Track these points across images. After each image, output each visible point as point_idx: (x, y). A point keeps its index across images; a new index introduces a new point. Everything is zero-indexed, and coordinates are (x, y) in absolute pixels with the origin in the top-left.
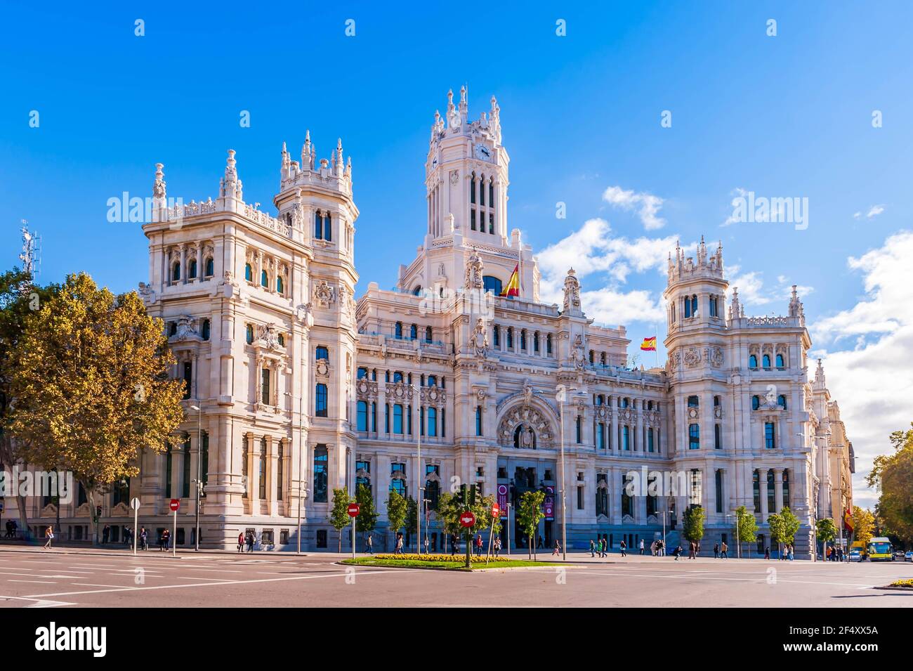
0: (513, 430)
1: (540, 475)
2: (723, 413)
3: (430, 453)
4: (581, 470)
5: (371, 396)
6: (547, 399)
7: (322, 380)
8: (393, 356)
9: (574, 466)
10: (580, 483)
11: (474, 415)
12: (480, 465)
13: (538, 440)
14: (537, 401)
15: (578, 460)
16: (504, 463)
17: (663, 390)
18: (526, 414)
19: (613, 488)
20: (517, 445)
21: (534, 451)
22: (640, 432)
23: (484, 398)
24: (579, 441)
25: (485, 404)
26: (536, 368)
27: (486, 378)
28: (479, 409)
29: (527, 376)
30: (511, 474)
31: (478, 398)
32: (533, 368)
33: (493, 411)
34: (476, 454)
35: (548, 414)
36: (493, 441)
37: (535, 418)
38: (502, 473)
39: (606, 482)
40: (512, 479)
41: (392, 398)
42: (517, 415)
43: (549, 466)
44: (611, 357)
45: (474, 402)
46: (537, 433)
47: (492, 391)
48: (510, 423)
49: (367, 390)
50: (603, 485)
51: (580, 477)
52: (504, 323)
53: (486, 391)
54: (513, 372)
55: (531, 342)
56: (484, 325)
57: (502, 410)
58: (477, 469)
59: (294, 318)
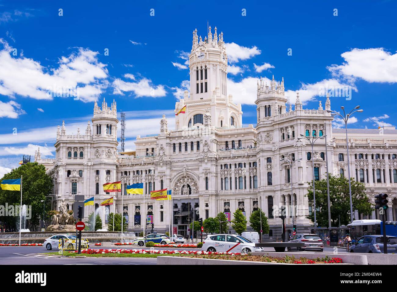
0: (181, 188)
1: (193, 205)
2: (272, 166)
3: (148, 201)
4: (207, 202)
5: (128, 181)
6: (194, 171)
7: (97, 182)
8: (134, 165)
9: (204, 201)
10: (207, 208)
11: (159, 184)
12: (161, 204)
13: (192, 191)
14: (189, 173)
15: (204, 198)
16: (176, 202)
18: (186, 179)
19: (232, 209)
20: (182, 194)
21: (190, 195)
22: (248, 179)
23: (162, 177)
24: (207, 188)
25: (164, 179)
26: (189, 159)
27: (164, 168)
28: (162, 182)
29: (187, 163)
30: (179, 206)
31: (160, 177)
33: (168, 181)
35: (196, 178)
37: (190, 180)
38: (176, 206)
40: (179, 209)
41: (135, 181)
42: (181, 181)
43: (196, 201)
44: (244, 142)
45: (159, 179)
46: (192, 187)
47: (168, 172)
48: (178, 184)
49: (127, 179)
50: (227, 208)
51: (207, 205)
52: (177, 142)
53: (163, 174)
54: (180, 162)
55: (189, 147)
56: (164, 146)
57: (174, 180)
58: (160, 206)
59: (84, 165)
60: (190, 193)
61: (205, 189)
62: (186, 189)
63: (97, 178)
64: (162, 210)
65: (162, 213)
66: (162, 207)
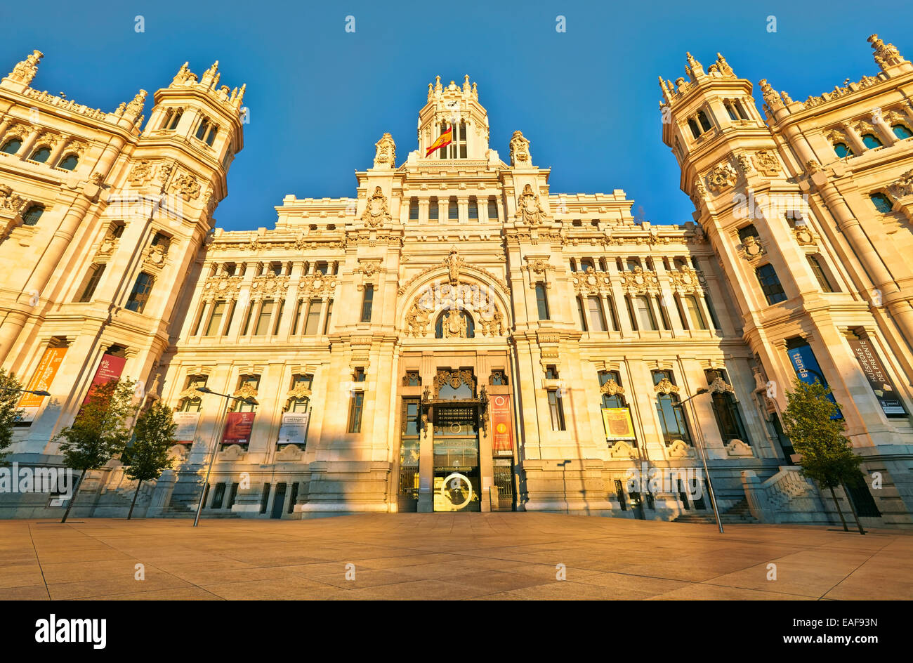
0: (433, 317)
1: (483, 377)
3: (299, 357)
4: (551, 362)
8: (268, 245)
9: (537, 357)
10: (553, 383)
11: (359, 296)
12: (359, 364)
13: (478, 327)
14: (470, 272)
15: (542, 345)
16: (413, 363)
17: (694, 240)
19: (634, 394)
20: (439, 334)
21: (470, 340)
22: (669, 303)
23: (372, 273)
24: (545, 316)
25: (375, 279)
26: (467, 234)
27: (381, 250)
28: (369, 290)
29: (459, 247)
30: (428, 377)
31: (365, 273)
32: (461, 234)
33: (392, 289)
34: (353, 347)
36: (384, 330)
38: (412, 377)
39: (619, 382)
40: (426, 387)
41: (259, 292)
45: (361, 279)
46: (476, 317)
47: (391, 262)
49: (228, 287)
50: (613, 388)
51: (552, 372)
52: (424, 194)
53: (378, 264)
54: (434, 242)
55: (463, 209)
56: (386, 192)
57: (410, 289)
58: (353, 371)
59: (62, 186)
60: (471, 334)
61: (534, 316)
62: (456, 322)
63: (107, 247)
64: (360, 385)
65: (358, 397)
66: (360, 374)
